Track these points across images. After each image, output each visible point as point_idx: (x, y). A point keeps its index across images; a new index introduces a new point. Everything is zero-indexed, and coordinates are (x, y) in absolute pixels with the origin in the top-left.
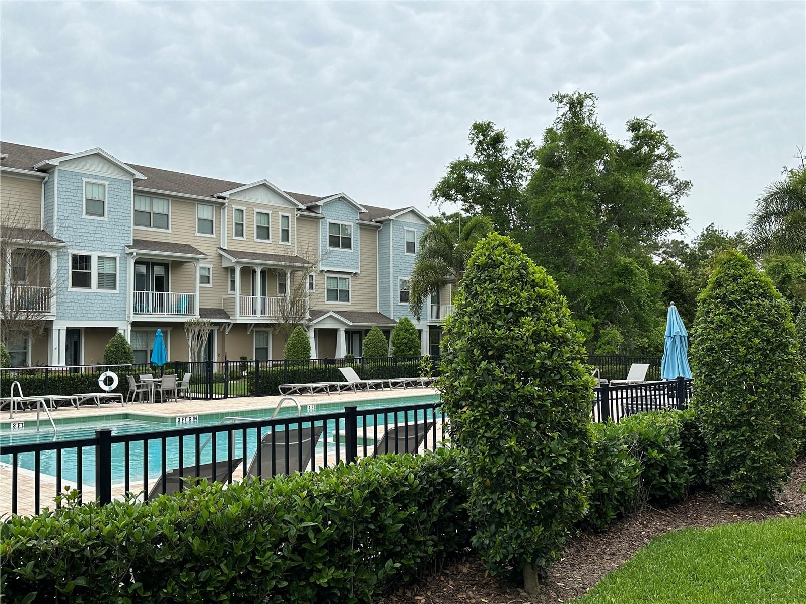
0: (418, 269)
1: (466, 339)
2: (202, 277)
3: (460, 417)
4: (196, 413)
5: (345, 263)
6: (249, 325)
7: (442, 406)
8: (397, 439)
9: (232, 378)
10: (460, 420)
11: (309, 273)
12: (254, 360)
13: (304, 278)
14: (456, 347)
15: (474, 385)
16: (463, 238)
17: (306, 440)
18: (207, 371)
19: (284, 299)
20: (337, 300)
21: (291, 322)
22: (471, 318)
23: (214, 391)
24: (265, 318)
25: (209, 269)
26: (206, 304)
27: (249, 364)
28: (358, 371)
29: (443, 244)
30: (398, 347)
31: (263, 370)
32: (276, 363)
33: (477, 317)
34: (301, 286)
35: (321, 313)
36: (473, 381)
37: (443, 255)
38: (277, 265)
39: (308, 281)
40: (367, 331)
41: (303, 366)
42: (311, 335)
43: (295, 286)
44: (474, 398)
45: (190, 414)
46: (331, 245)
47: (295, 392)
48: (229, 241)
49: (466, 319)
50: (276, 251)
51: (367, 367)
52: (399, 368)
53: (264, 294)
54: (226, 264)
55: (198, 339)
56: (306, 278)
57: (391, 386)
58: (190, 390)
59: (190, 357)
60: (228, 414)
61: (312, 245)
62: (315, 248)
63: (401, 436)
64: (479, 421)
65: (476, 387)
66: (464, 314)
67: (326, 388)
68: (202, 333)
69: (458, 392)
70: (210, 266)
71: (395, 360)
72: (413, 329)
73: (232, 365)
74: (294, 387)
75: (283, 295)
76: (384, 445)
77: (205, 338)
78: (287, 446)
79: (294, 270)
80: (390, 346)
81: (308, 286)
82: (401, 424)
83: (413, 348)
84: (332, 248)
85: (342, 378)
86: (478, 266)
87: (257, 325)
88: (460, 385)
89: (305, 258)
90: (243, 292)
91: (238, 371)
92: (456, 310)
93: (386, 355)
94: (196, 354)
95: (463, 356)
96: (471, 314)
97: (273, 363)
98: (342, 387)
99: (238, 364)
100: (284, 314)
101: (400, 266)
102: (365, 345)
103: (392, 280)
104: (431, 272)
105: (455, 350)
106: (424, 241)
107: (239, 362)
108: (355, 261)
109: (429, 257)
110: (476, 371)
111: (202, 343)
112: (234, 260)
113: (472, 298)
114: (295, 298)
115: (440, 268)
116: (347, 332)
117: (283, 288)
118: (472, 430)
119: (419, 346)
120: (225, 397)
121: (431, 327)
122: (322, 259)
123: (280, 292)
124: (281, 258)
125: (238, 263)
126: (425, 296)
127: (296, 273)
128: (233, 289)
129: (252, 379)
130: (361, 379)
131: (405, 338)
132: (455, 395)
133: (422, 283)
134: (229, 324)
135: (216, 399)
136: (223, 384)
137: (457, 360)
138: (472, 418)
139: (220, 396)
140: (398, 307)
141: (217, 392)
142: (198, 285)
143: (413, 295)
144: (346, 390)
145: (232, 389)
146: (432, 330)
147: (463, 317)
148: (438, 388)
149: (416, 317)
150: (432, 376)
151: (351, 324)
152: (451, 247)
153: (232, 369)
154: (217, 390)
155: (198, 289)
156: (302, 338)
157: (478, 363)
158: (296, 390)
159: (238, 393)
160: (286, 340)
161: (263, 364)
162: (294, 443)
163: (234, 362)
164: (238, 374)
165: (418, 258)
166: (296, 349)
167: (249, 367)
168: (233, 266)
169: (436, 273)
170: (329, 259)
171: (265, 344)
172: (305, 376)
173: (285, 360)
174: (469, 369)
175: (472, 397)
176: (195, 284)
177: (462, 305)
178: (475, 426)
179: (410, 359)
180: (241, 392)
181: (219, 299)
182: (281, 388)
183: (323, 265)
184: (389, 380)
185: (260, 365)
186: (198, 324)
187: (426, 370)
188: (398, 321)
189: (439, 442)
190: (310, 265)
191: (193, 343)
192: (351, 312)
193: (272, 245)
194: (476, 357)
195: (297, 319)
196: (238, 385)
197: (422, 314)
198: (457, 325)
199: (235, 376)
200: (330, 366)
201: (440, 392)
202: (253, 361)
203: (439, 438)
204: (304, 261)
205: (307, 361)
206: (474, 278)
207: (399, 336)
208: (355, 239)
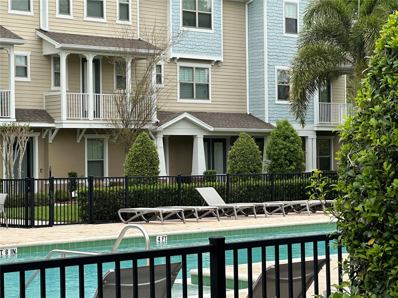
0: (302, 55)
1: (373, 149)
2: (17, 68)
3: (364, 253)
4: (15, 244)
5: (204, 48)
6: (78, 132)
7: (340, 238)
8: (278, 281)
9: (59, 200)
10: (364, 257)
11: (156, 62)
12: (86, 176)
13: (150, 68)
14: (359, 160)
15: (384, 209)
16: (364, 12)
17: (160, 281)
18: (27, 191)
19: (124, 96)
20: (193, 97)
21: (133, 127)
22: (380, 121)
23: (36, 217)
24: (99, 122)
25: (26, 57)
26: (24, 103)
27: (80, 182)
28: (222, 192)
29: (336, 21)
30: (274, 160)
31: (98, 189)
32: (115, 180)
33: (388, 119)
34: (146, 79)
35: (172, 115)
36: (382, 205)
37: (335, 36)
38: (114, 52)
39: (154, 72)
40: (234, 138)
41: (150, 184)
42: (159, 144)
43: (138, 79)
44: (383, 227)
45: (7, 245)
46: (184, 24)
47: (139, 219)
48: (52, 20)
49: (373, 121)
50: (112, 33)
51: (234, 186)
52: (277, 187)
53: (97, 90)
54: (47, 51)
55: (14, 149)
56: (152, 68)
57: (266, 212)
58: (5, 215)
59: (4, 172)
60: (55, 246)
61: (160, 25)
62: (163, 29)
63: (284, 277)
64: (390, 259)
65: (386, 212)
66: (369, 115)
67: (180, 213)
68: (19, 142)
69: (361, 220)
70: (28, 54)
71: (271, 177)
72: (295, 136)
73: (59, 182)
74: (138, 213)
75: (122, 91)
76: (261, 288)
77: (23, 148)
78: (136, 288)
79: (137, 58)
80: (265, 159)
81: (154, 78)
82: (284, 261)
83: (296, 161)
84: (186, 29)
85: (201, 202)
86: (390, 50)
87: (89, 131)
88: (364, 211)
89: (150, 42)
90: (72, 88)
91: (66, 190)
92: (359, 110)
93: (260, 171)
94: (12, 169)
95: (367, 171)
96: (379, 116)
97: (111, 180)
98: (201, 214)
99: (66, 182)
100: (123, 115)
101: (277, 51)
102: (231, 158)
103: (266, 70)
104: (320, 60)
105: (357, 163)
106: (310, 16)
107: (67, 179)
108: (217, 45)
109: (317, 39)
110: (386, 191)
111: (19, 155)
112: (58, 45)
113: (381, 93)
114: (137, 95)
115: (333, 53)
116: (206, 140)
117: (121, 81)
118: (380, 270)
119: (303, 159)
120: (51, 225)
121: (319, 133)
122: (173, 43)
123: (118, 88)
124: (118, 41)
125: (63, 49)
126: (312, 92)
127: (139, 61)
128: (57, 83)
129: (83, 201)
130: (227, 203)
131: (284, 148)
132: (357, 223)
133: (307, 74)
134: (53, 130)
135: (38, 226)
136: (48, 207)
137: (359, 176)
138: (381, 254)
139: (44, 223)
140: (275, 106)
141: (40, 217)
142: (13, 78)
143: (295, 89)
144: (206, 216)
145: (59, 214)
146: (321, 137)
147: (369, 119)
148: (333, 214)
149: (299, 120)
150: (326, 198)
151: (212, 129)
152: (347, 24)
153: (59, 189)
154: (40, 215)
155: (13, 84)
156: (148, 148)
157: (389, 181)
158: (140, 217)
159: (66, 219)
160: (127, 151)
161: (98, 182)
162: (144, 284)
163: (60, 179)
164: (66, 195)
165: (301, 40)
166: (140, 163)
167: (80, 185)
168: (57, 54)
169: (327, 60)
170: (182, 43)
171: (100, 156)
172: (153, 198)
173: (126, 178)
174: (376, 189)
175: (382, 227)
176: (9, 77)
177: (367, 103)
178: (386, 265)
179: (290, 176)
180: (70, 218)
181: (40, 97)
182: (122, 213)
183: (174, 51)
184: (264, 204)
185: (94, 183)
186: (13, 129)
187: (318, 191)
188: (275, 125)
189: (334, 285)
190: (157, 52)
191: (8, 154)
192: (212, 114)
193: (107, 25)
194: (386, 173)
195: (141, 122)
196: (66, 209)
197: (308, 116)
198: (360, 130)
199: (62, 197)
200: (184, 185)
201: (337, 220)
202: (85, 178)
203: (334, 280)
204: (149, 46)
205: (155, 178)
206: (384, 66)
207: (276, 145)
208: (216, 16)
